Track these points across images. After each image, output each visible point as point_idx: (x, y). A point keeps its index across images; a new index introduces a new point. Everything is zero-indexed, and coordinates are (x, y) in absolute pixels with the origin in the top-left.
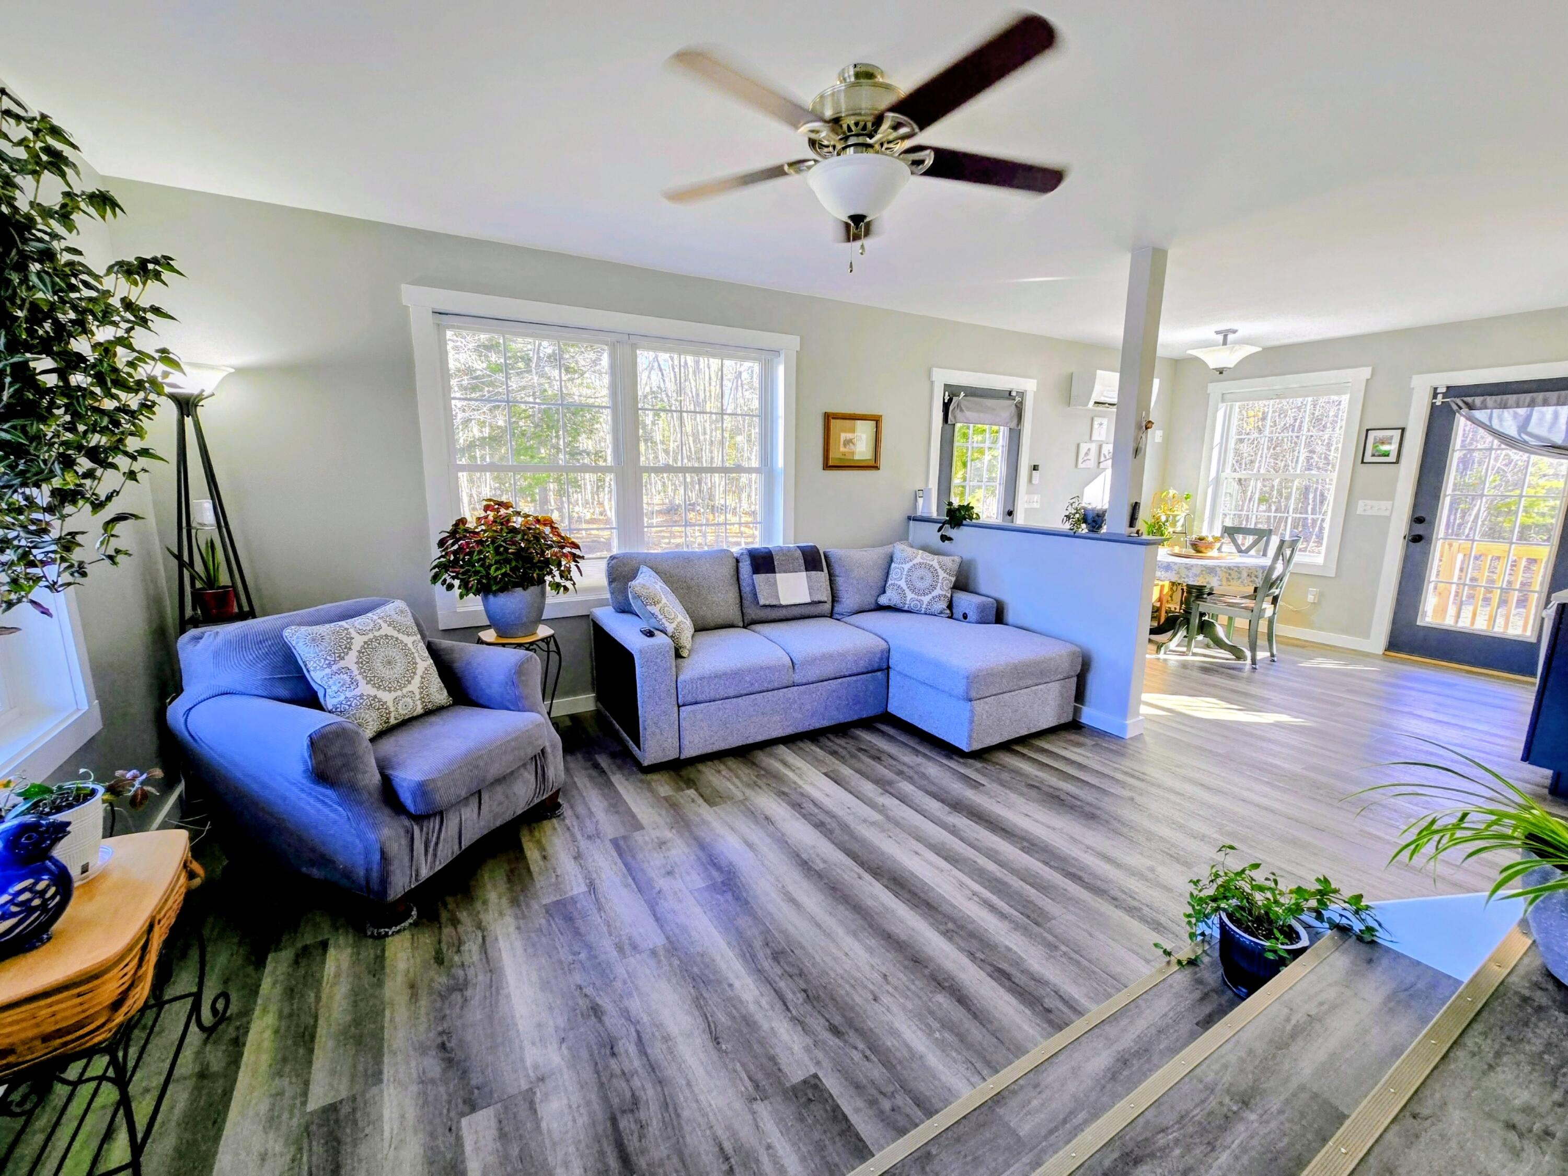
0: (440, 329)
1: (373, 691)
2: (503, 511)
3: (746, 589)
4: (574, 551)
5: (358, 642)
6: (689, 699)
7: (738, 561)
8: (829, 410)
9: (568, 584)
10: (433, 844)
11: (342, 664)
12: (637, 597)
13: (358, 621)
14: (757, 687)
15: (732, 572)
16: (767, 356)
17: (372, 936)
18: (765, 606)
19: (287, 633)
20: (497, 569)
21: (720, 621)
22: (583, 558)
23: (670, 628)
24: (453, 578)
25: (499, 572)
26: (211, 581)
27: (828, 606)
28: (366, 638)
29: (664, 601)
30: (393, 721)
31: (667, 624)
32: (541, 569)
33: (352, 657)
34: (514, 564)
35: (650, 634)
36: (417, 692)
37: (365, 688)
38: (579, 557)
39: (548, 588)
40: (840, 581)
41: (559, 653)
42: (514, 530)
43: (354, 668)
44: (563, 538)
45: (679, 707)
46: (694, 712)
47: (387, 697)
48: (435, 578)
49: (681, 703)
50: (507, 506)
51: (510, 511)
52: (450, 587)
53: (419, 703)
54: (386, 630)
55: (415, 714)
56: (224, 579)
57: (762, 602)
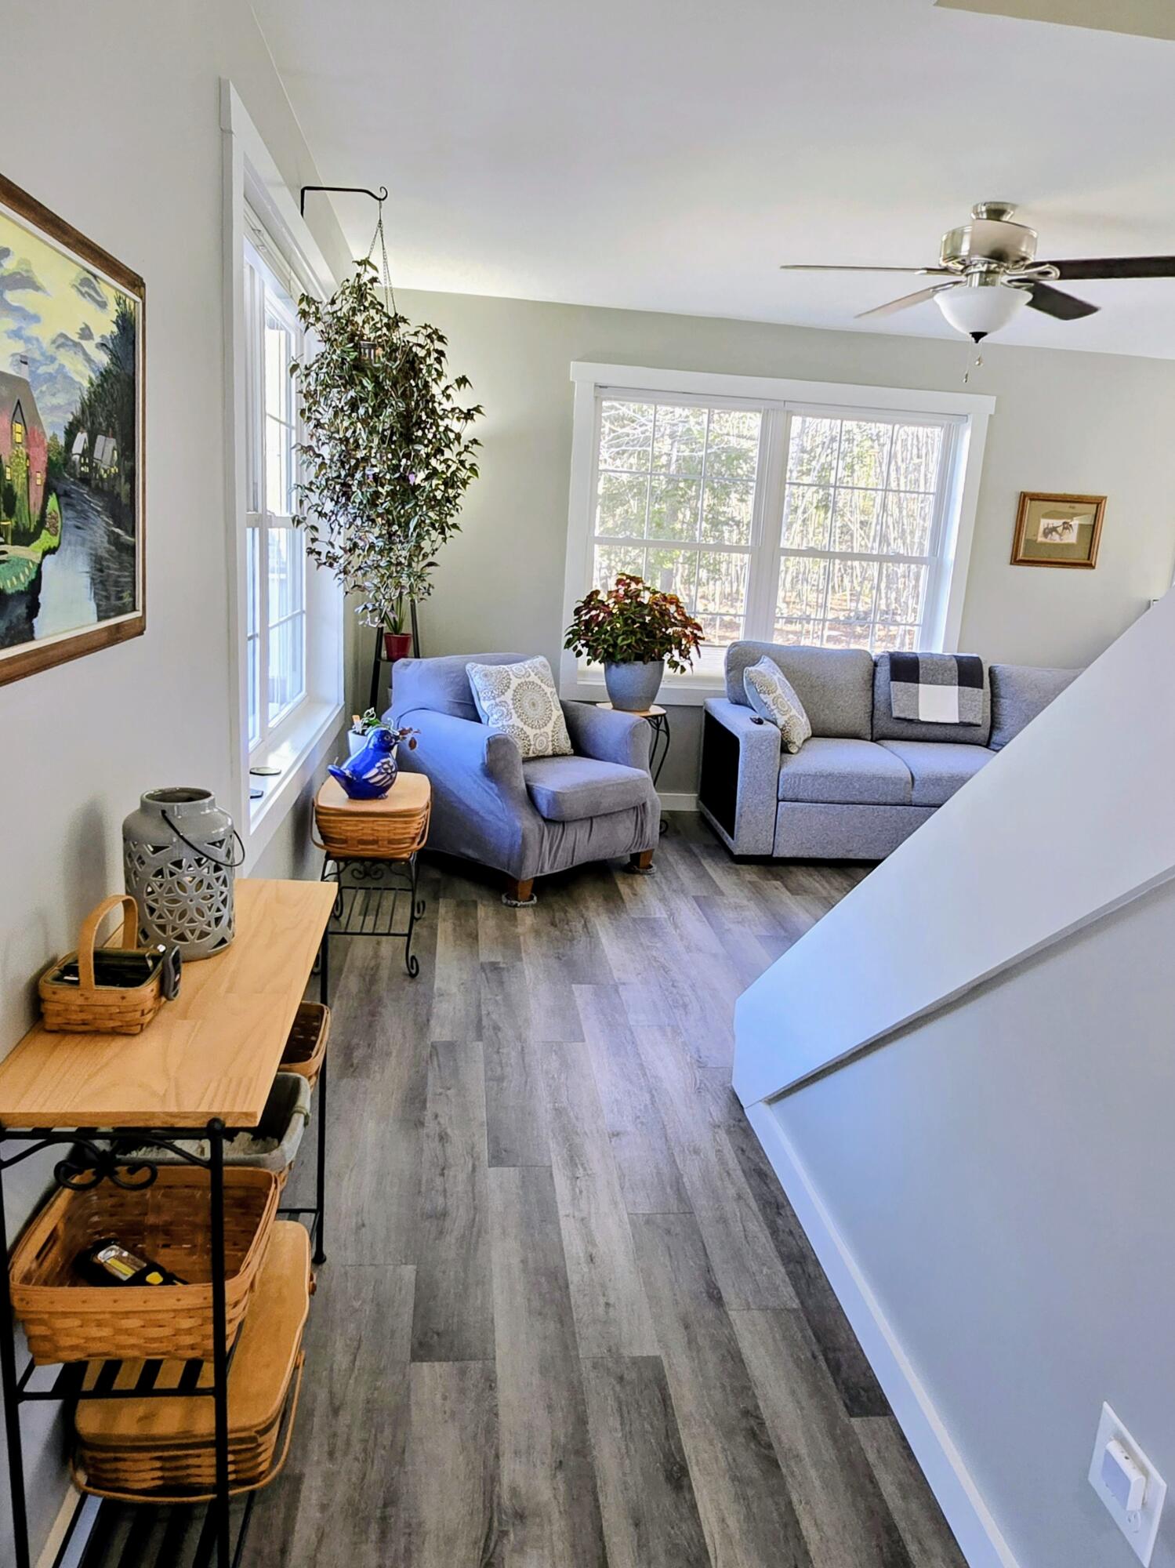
0: (598, 399)
1: (521, 725)
2: (633, 586)
3: (880, 697)
4: (695, 631)
5: (515, 682)
6: (790, 795)
7: (876, 665)
8: (1026, 490)
9: (686, 664)
10: (555, 848)
11: (502, 698)
12: (751, 683)
13: (515, 666)
14: (866, 798)
15: (867, 677)
16: (952, 421)
17: (506, 904)
18: (898, 718)
19: (468, 667)
20: (623, 640)
21: (841, 728)
22: (703, 639)
23: (781, 722)
24: (583, 645)
25: (626, 642)
26: (396, 627)
27: (984, 732)
28: (519, 681)
29: (779, 691)
30: (531, 755)
31: (778, 716)
32: (662, 644)
33: (509, 694)
34: (639, 636)
35: (760, 722)
36: (550, 734)
37: (516, 721)
38: (700, 638)
39: (666, 666)
40: (1005, 703)
41: (667, 733)
42: (641, 604)
43: (510, 702)
44: (686, 618)
45: (778, 801)
46: (794, 810)
47: (530, 732)
48: (569, 643)
49: (780, 798)
50: (637, 581)
51: (640, 586)
52: (579, 654)
53: (550, 744)
54: (533, 678)
55: (546, 754)
56: (407, 629)
57: (896, 714)
